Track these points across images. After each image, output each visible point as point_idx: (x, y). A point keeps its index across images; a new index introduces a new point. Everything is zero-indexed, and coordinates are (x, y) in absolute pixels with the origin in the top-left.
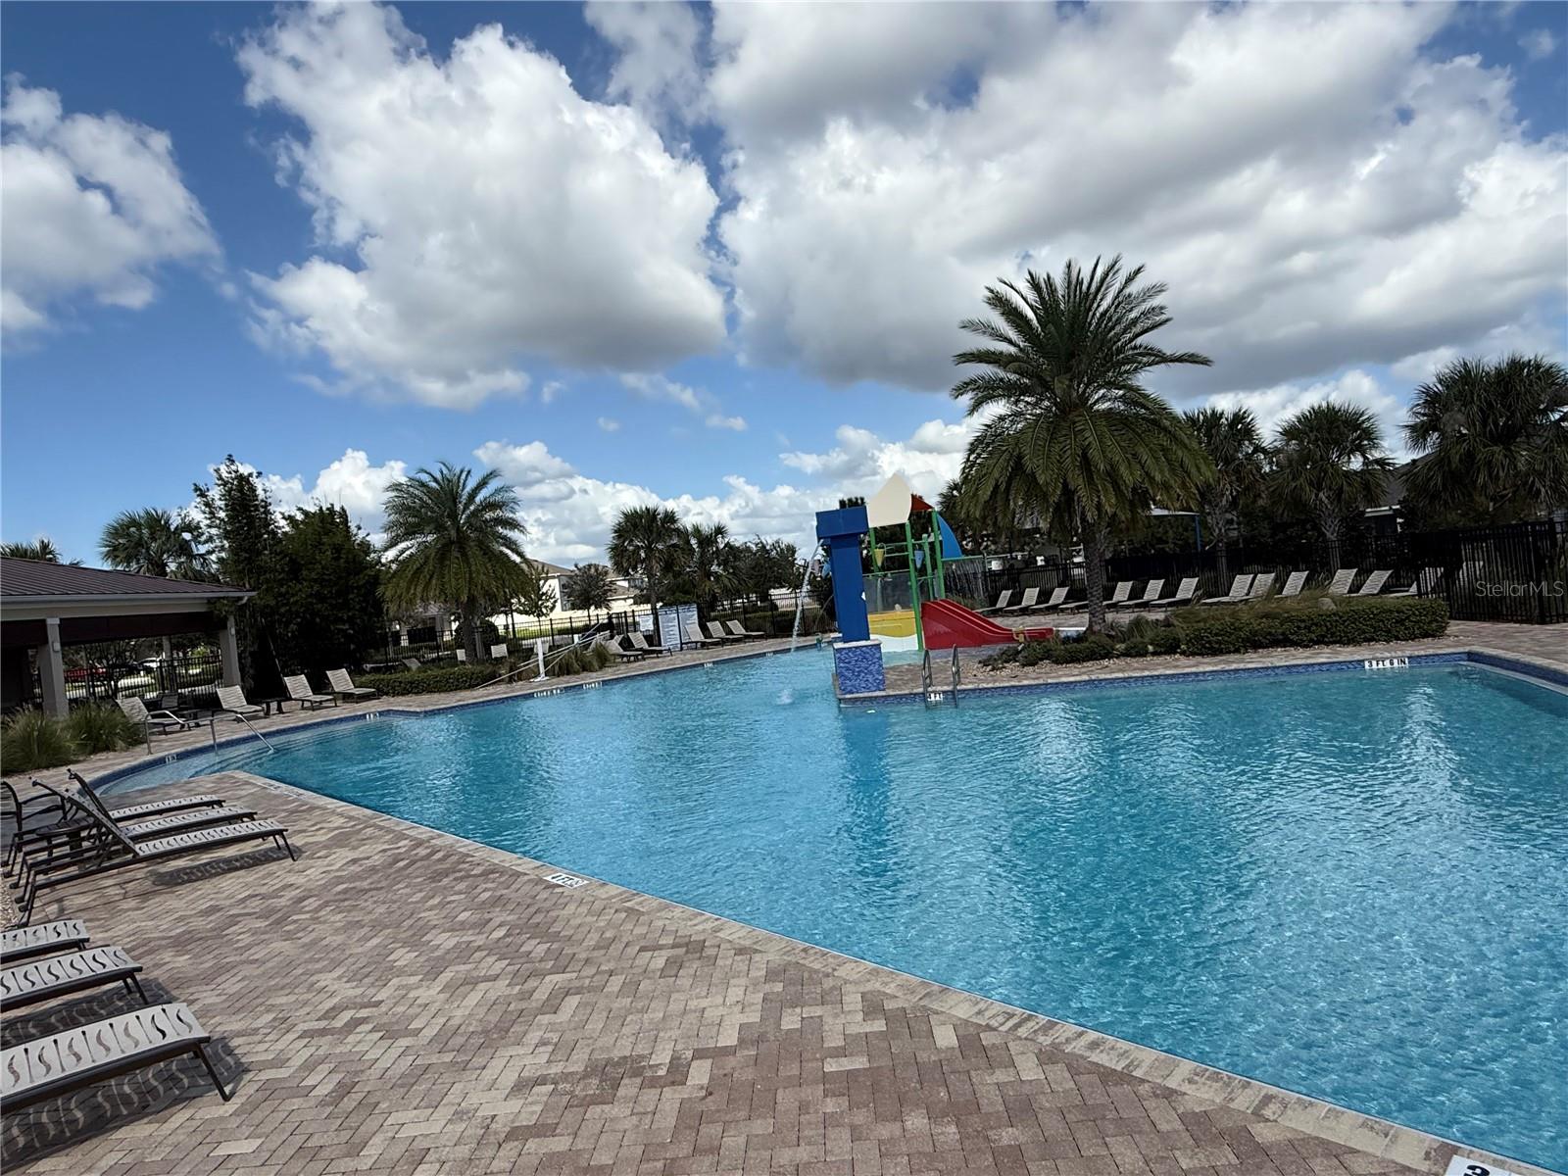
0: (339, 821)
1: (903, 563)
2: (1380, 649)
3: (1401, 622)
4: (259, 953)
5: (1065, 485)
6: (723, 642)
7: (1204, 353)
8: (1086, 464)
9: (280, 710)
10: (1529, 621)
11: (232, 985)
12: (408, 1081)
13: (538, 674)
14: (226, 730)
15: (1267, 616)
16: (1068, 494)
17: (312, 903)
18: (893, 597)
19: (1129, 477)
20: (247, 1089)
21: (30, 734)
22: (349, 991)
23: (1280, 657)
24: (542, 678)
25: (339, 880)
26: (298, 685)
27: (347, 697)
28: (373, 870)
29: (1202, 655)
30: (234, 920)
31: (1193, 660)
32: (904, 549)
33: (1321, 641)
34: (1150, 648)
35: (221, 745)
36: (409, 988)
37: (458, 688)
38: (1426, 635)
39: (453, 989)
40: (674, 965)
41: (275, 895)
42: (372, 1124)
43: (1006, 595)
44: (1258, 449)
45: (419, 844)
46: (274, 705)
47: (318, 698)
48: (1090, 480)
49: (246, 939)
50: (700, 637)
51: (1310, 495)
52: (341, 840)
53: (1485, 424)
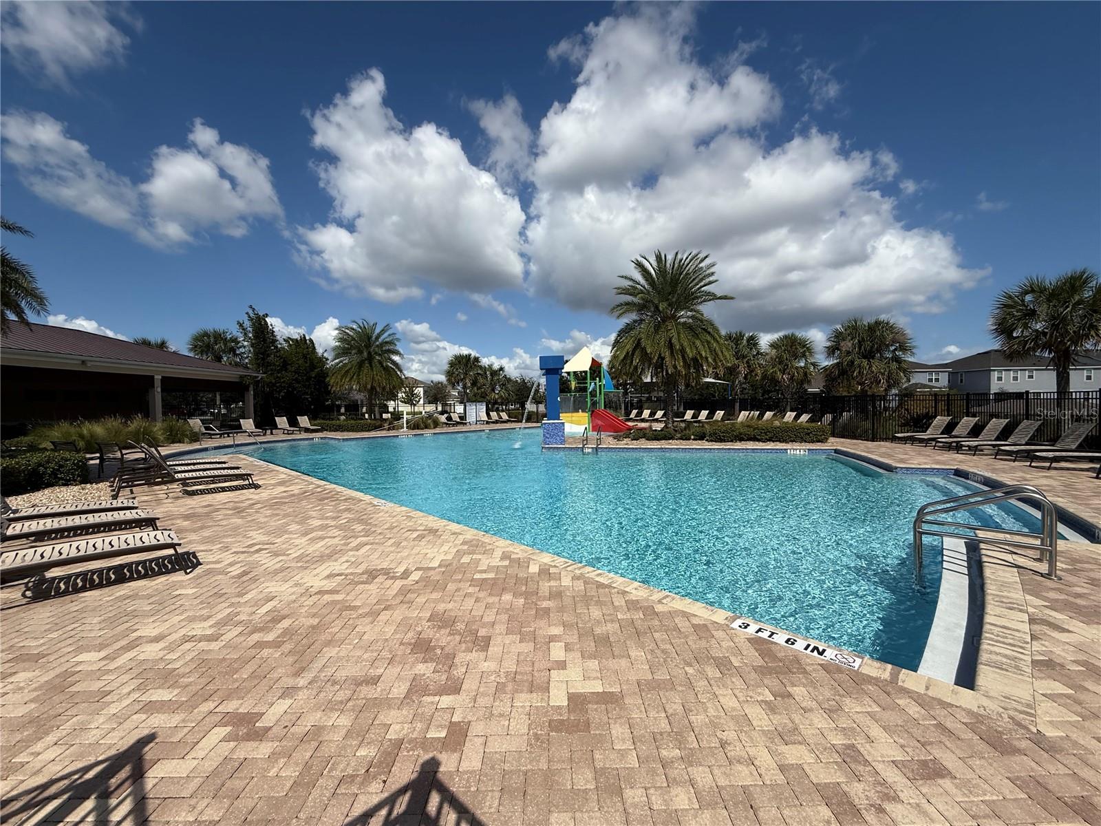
0: (284, 476)
1: (585, 389)
2: (796, 445)
3: (808, 434)
4: (224, 523)
5: (660, 354)
6: (496, 422)
8: (671, 346)
9: (272, 433)
10: (867, 440)
11: (206, 533)
12: (276, 572)
13: (403, 428)
14: (241, 439)
15: (748, 426)
16: (662, 358)
17: (259, 506)
18: (578, 406)
19: (690, 353)
20: (198, 570)
21: (139, 430)
22: (265, 538)
23: (751, 445)
24: (405, 429)
25: (276, 498)
26: (282, 422)
27: (307, 430)
28: (293, 495)
29: (716, 441)
30: (218, 510)
31: (711, 443)
33: (770, 440)
34: (692, 437)
35: (238, 445)
36: (291, 539)
37: (362, 431)
38: (818, 441)
39: (313, 540)
40: (421, 537)
41: (242, 502)
42: (253, 586)
43: (635, 412)
44: (758, 353)
45: (319, 486)
46: (268, 432)
47: (292, 429)
48: (672, 353)
49: (220, 517)
50: (486, 419)
51: (779, 375)
52: (282, 483)
53: (860, 348)
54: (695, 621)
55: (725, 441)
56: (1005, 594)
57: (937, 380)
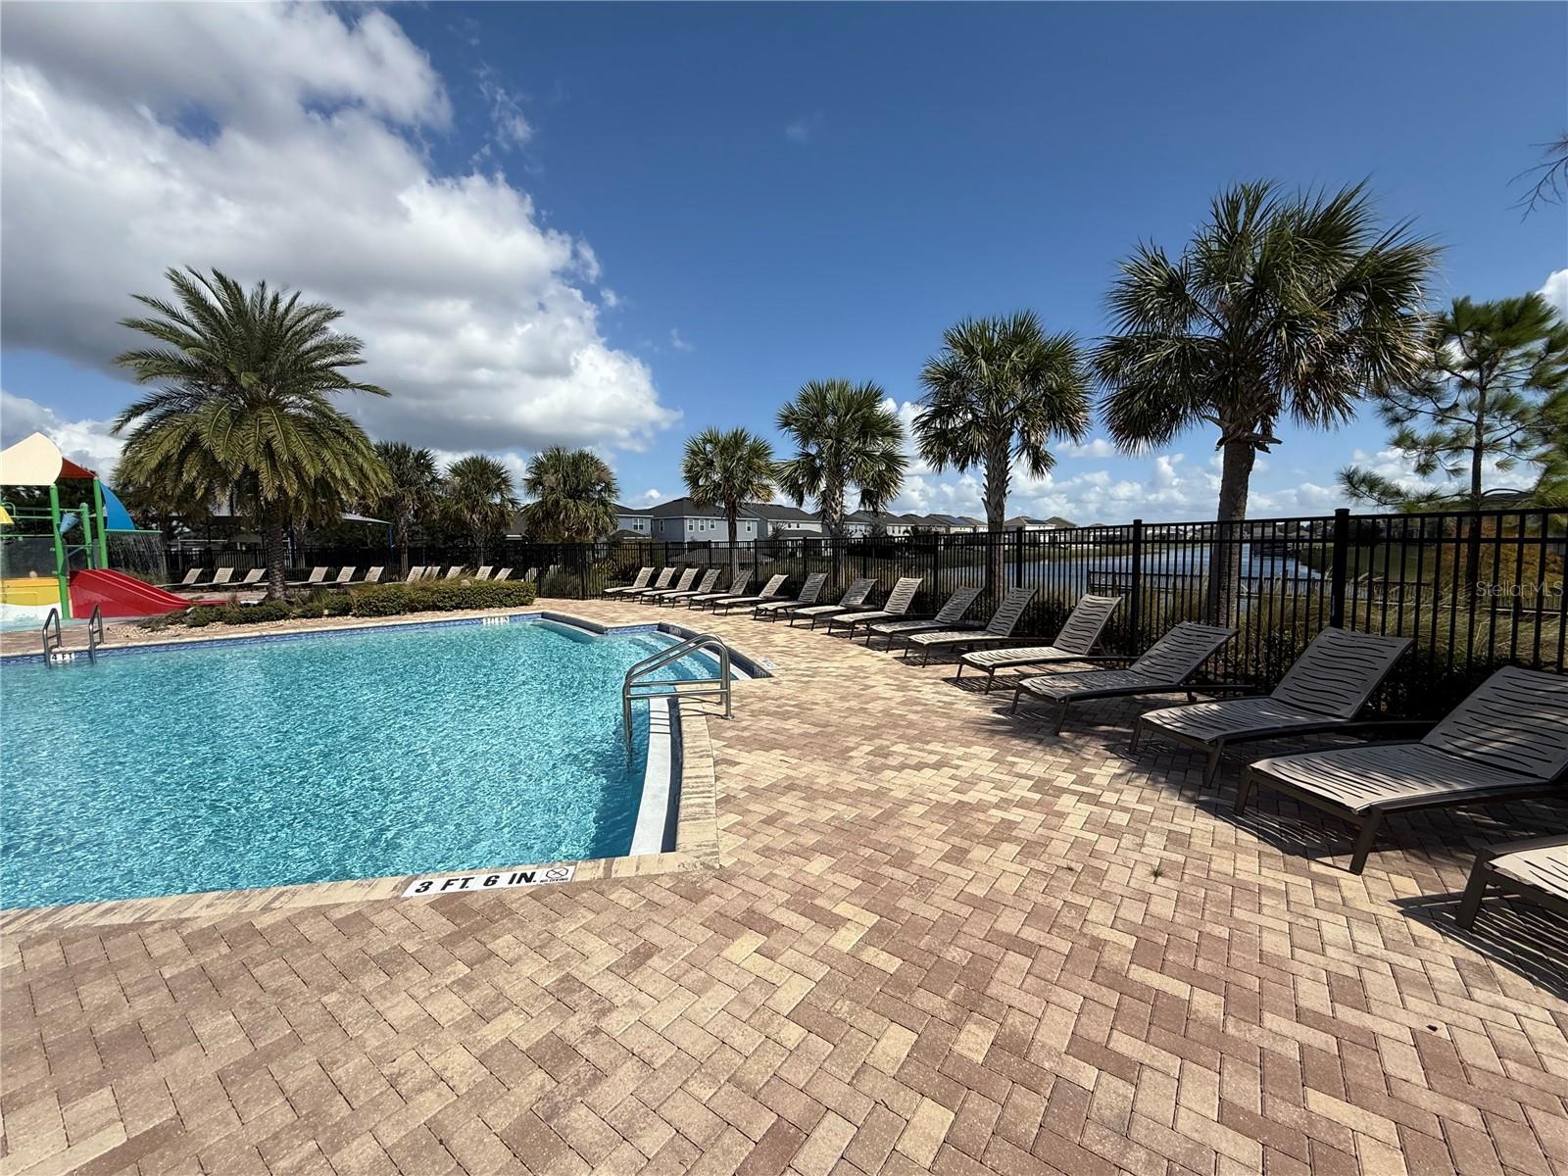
2: (494, 612)
3: (509, 595)
5: (246, 466)
7: (382, 387)
8: (270, 453)
10: (577, 599)
15: (423, 589)
16: (252, 475)
18: (29, 565)
19: (312, 471)
23: (428, 617)
29: (370, 616)
31: (361, 619)
32: (49, 513)
33: (457, 607)
34: (326, 612)
38: (522, 604)
43: (194, 573)
44: (434, 480)
48: (274, 466)
51: (467, 514)
53: (565, 485)
55: (386, 615)
57: (641, 527)
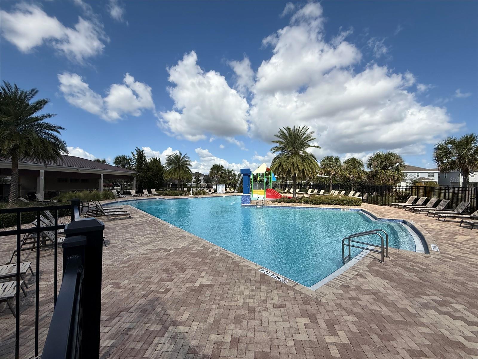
0: (141, 214)
2: (346, 207)
4: (119, 231)
6: (229, 192)
8: (293, 165)
9: (141, 196)
11: (113, 234)
12: (132, 248)
13: (191, 194)
14: (130, 198)
17: (131, 225)
19: (301, 168)
20: (109, 246)
21: (95, 194)
22: (131, 237)
23: (326, 206)
24: (192, 195)
25: (137, 223)
26: (145, 191)
27: (154, 195)
28: (143, 222)
30: (118, 226)
31: (310, 205)
32: (264, 177)
33: (335, 204)
34: (303, 202)
35: (129, 201)
36: (139, 237)
37: (175, 195)
38: (356, 205)
39: (145, 238)
40: (180, 238)
41: (126, 224)
42: (125, 251)
44: (340, 165)
45: (152, 219)
46: (140, 195)
47: (149, 194)
48: (294, 168)
49: (119, 229)
50: (225, 191)
51: (348, 175)
52: (140, 217)
53: (381, 165)
54: (249, 268)
56: (359, 266)
